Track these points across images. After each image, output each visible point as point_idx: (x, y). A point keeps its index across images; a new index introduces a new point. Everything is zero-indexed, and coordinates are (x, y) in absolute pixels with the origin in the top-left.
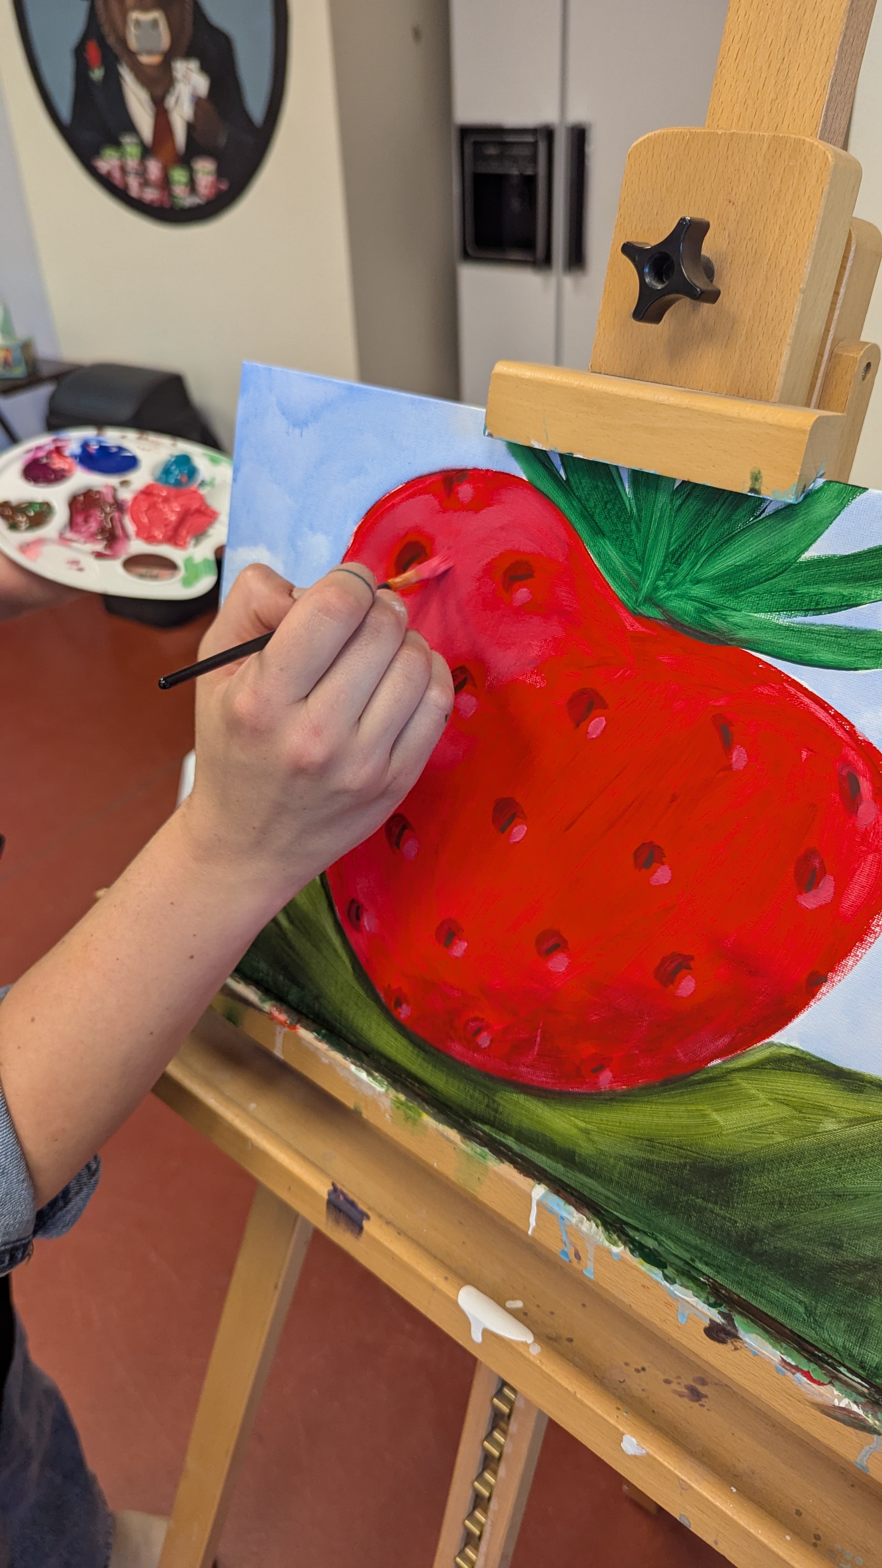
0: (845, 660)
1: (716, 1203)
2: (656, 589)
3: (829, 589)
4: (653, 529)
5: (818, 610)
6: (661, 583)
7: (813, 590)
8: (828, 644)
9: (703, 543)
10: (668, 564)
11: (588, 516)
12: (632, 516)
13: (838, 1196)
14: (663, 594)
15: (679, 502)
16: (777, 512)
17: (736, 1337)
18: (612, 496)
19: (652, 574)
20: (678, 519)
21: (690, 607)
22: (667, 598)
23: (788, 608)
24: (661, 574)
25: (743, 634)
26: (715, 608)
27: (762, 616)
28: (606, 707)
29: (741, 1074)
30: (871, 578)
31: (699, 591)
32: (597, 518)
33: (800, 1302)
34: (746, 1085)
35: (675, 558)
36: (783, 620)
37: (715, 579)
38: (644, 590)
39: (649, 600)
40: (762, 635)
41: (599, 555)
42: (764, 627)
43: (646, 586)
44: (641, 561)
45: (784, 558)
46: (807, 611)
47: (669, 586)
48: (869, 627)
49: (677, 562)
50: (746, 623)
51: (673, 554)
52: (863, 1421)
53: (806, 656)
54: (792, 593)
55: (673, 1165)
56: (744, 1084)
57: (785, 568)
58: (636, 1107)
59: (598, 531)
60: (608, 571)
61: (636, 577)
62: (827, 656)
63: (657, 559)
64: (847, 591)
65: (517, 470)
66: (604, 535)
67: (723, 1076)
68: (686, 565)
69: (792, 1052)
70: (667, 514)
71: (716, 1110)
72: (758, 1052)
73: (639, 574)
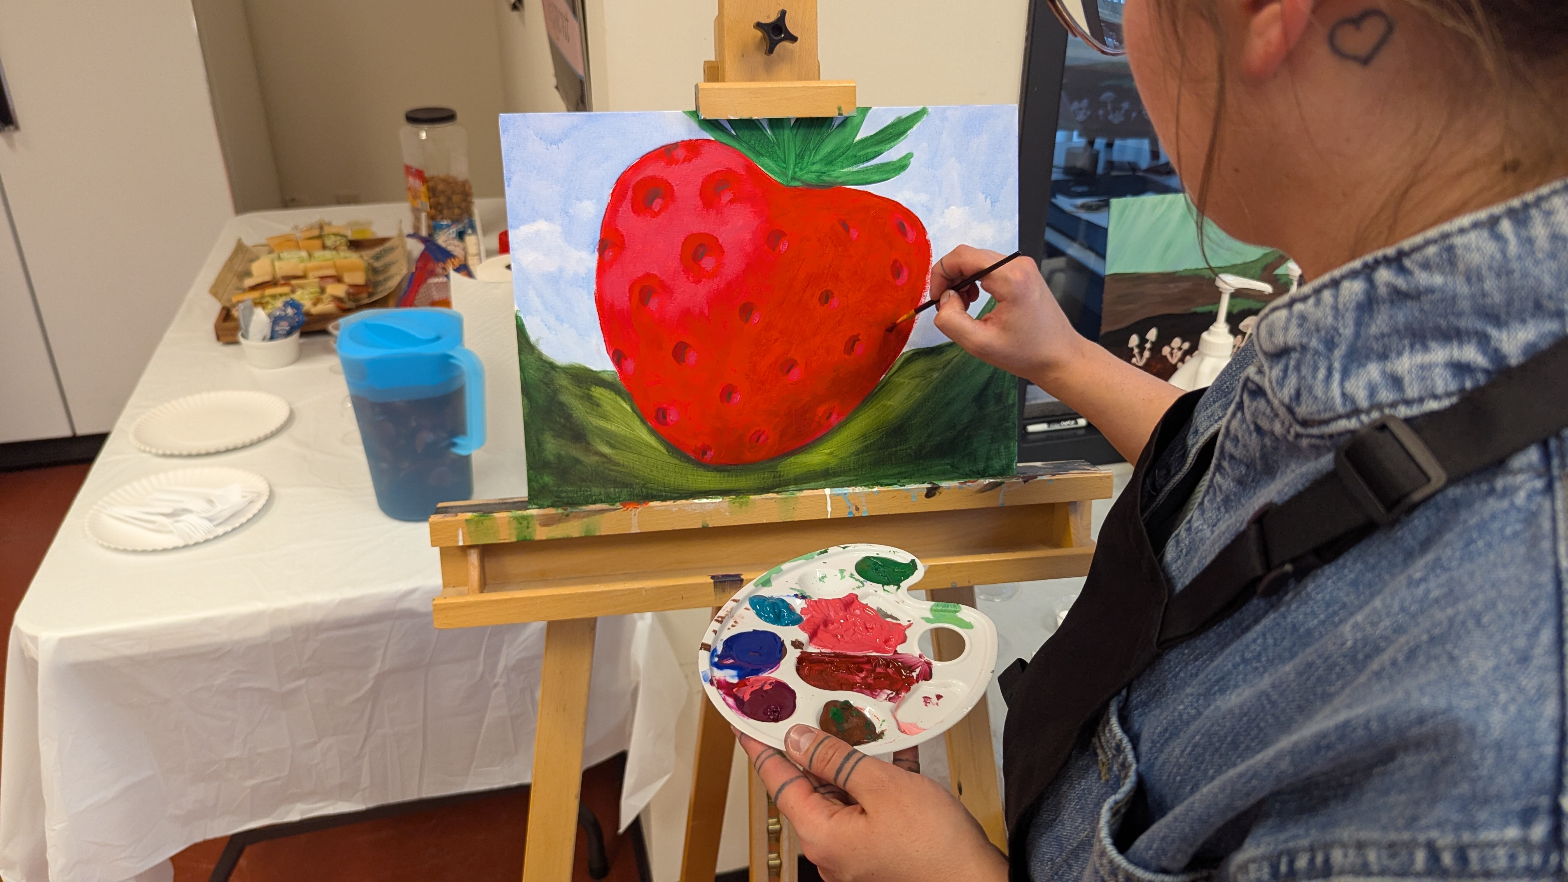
0: (884, 177)
1: (901, 445)
2: (795, 173)
3: (869, 150)
4: (786, 145)
5: (868, 160)
6: (797, 170)
7: (863, 153)
8: (876, 173)
9: (811, 147)
10: (798, 160)
11: (752, 149)
12: (774, 143)
13: (947, 404)
14: (799, 174)
15: (795, 131)
16: (839, 126)
17: (939, 487)
18: (763, 136)
19: (792, 166)
20: (797, 139)
21: (813, 176)
22: (802, 175)
23: (856, 163)
24: (796, 165)
25: (840, 180)
26: (824, 173)
27: (846, 170)
28: (785, 235)
29: (895, 376)
30: (884, 141)
31: (816, 167)
32: (757, 148)
33: (947, 464)
34: (898, 379)
35: (800, 156)
36: (855, 169)
37: (821, 160)
38: (790, 175)
39: (793, 178)
40: (850, 177)
41: (762, 166)
42: (848, 174)
43: (790, 173)
44: (785, 162)
45: (848, 143)
46: (863, 162)
47: (801, 170)
48: (889, 161)
49: (802, 158)
50: (839, 174)
51: (799, 154)
52: (997, 482)
53: (869, 181)
54: (855, 156)
55: (877, 440)
56: (897, 379)
57: (849, 148)
58: (853, 423)
59: (759, 154)
60: (769, 171)
61: (784, 170)
62: (876, 178)
63: (792, 160)
64: (876, 149)
65: (707, 136)
66: (763, 156)
67: (887, 382)
68: (806, 158)
69: (912, 352)
70: (791, 139)
71: (889, 400)
72: (899, 361)
73: (785, 168)
